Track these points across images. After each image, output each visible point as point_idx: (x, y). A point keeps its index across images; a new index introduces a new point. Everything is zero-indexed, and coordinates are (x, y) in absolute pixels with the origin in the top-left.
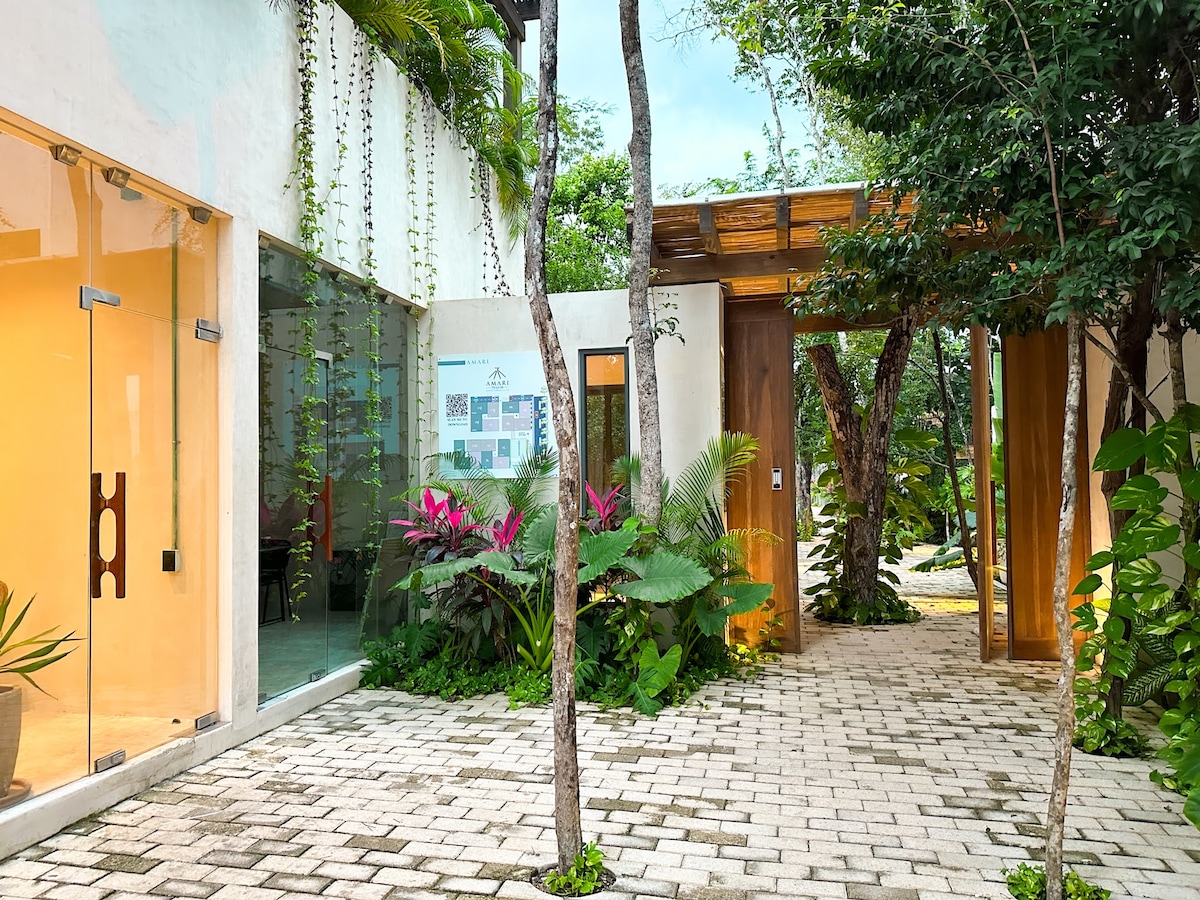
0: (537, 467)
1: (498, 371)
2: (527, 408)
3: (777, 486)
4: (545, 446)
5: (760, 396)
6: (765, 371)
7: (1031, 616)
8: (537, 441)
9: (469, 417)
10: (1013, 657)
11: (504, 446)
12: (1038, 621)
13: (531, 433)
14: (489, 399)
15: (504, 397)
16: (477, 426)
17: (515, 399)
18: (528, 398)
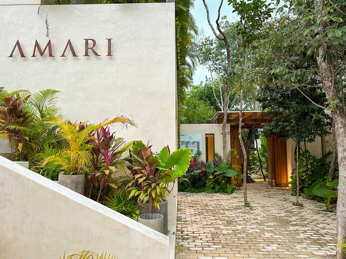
0: (198, 154)
1: (191, 137)
2: (196, 144)
3: (238, 158)
4: (199, 151)
5: (234, 143)
6: (235, 138)
7: (279, 180)
8: (198, 149)
9: (185, 145)
10: (276, 187)
11: (192, 150)
12: (280, 181)
13: (197, 148)
14: (189, 142)
15: (192, 141)
16: (187, 147)
17: (194, 142)
18: (196, 142)
